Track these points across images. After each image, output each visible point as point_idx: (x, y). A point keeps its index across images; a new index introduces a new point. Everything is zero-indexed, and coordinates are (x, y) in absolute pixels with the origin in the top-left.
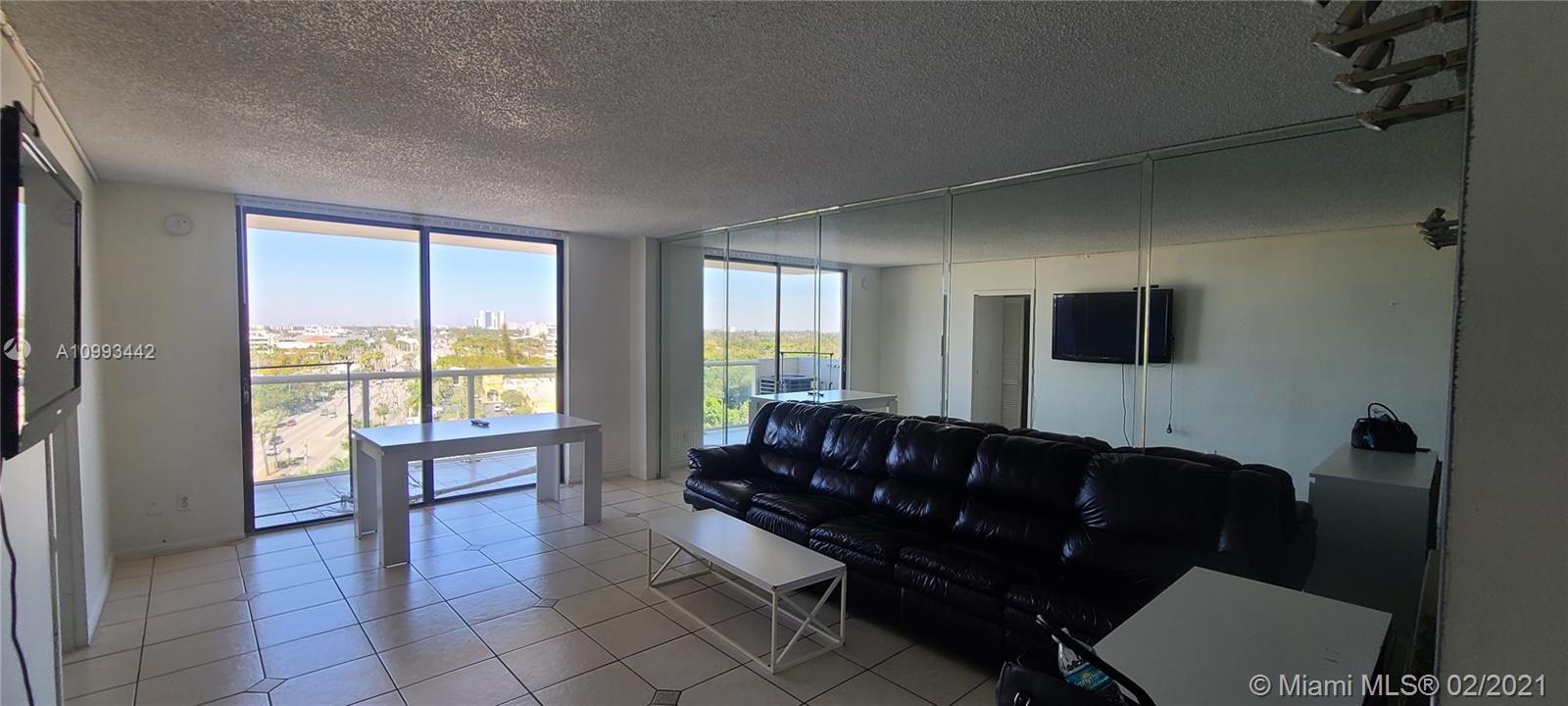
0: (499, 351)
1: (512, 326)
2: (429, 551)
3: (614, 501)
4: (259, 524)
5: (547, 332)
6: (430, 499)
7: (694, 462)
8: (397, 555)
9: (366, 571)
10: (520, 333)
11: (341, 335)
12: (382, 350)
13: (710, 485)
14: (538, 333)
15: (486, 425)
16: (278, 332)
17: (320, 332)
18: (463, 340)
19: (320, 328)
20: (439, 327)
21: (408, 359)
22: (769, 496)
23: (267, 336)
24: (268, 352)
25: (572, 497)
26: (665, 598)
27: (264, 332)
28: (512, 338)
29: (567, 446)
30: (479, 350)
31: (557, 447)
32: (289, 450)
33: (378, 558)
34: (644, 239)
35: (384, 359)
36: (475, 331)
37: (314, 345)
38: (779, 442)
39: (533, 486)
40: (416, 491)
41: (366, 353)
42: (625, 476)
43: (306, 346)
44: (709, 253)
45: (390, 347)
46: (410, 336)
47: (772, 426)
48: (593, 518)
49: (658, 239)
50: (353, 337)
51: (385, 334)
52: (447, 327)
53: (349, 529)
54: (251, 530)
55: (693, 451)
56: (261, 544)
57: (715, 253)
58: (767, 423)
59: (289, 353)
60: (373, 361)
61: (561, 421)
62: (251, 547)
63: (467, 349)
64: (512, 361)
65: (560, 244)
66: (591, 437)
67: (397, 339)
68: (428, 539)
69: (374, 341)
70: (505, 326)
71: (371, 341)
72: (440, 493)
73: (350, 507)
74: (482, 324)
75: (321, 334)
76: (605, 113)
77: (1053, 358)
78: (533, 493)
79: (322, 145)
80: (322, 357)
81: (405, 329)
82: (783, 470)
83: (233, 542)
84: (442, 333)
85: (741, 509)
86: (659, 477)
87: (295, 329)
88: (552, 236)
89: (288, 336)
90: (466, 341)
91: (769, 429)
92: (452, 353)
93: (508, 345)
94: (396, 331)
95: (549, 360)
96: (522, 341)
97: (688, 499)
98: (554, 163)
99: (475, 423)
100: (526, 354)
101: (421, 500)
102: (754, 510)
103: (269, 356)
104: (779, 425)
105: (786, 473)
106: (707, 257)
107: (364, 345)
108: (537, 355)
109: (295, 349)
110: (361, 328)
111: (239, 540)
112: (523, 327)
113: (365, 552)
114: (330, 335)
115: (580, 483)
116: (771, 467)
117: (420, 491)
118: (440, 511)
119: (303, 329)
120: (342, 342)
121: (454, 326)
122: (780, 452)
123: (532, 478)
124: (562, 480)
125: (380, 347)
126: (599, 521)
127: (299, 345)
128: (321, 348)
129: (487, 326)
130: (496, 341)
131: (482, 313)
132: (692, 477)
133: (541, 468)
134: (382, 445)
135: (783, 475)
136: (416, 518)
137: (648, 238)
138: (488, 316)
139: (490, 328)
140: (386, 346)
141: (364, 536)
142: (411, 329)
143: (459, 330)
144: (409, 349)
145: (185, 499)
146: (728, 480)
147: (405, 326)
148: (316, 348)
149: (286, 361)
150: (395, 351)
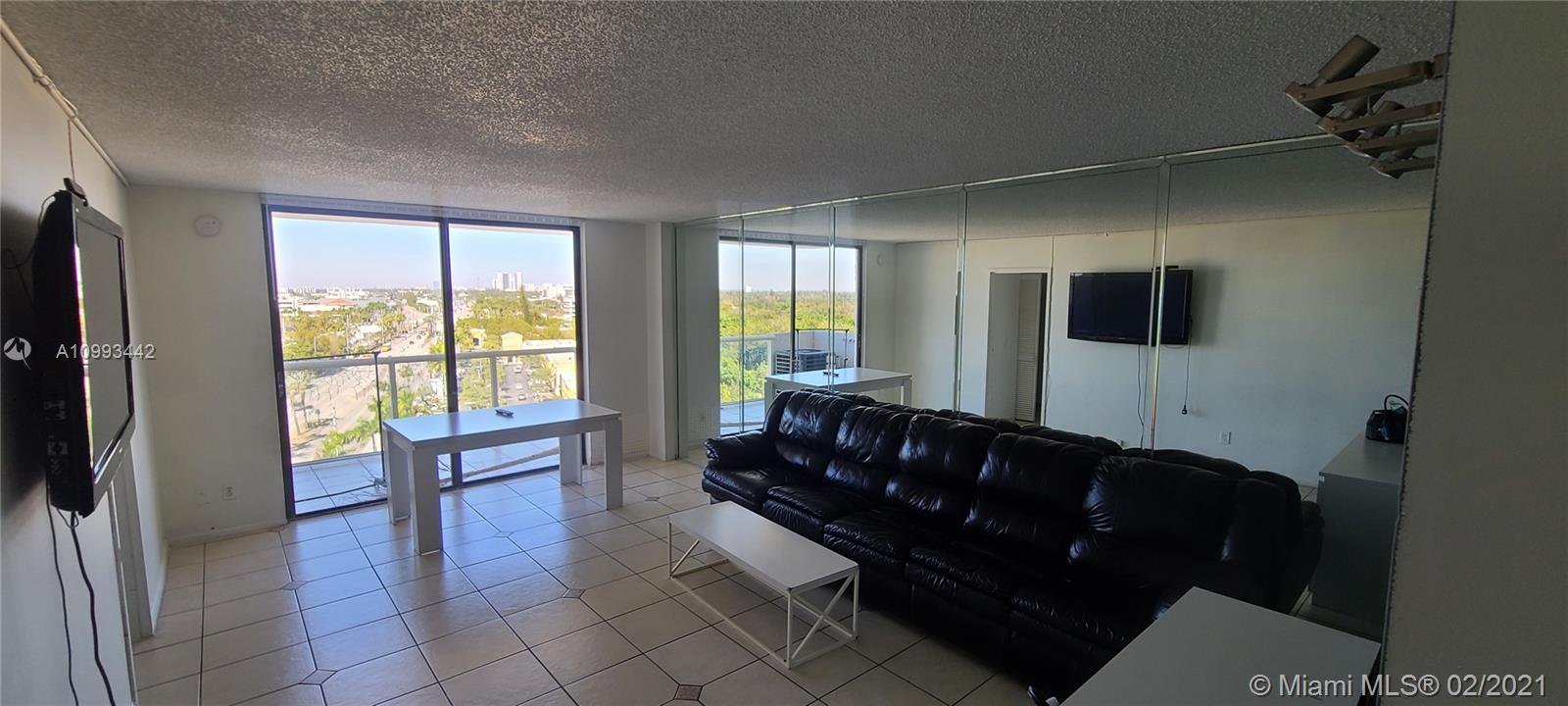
0: (518, 313)
1: (530, 288)
2: (461, 540)
3: (637, 483)
4: (300, 509)
5: (564, 294)
6: (458, 483)
7: (712, 452)
8: (431, 544)
9: (402, 559)
10: (537, 294)
11: (363, 298)
12: (404, 312)
13: (727, 475)
14: (554, 295)
15: (510, 415)
16: (301, 295)
17: (342, 295)
18: (482, 302)
19: (341, 291)
20: (458, 289)
21: (429, 321)
22: (785, 489)
23: (290, 299)
24: (293, 315)
25: (594, 479)
26: (685, 588)
27: (288, 296)
28: (529, 299)
29: (588, 435)
30: (498, 311)
31: (579, 437)
32: (318, 412)
33: (412, 545)
34: (660, 224)
35: (406, 322)
36: (493, 292)
37: (337, 308)
38: (794, 432)
39: (556, 467)
40: (445, 474)
41: (388, 315)
42: (644, 457)
43: (329, 308)
44: (723, 234)
45: (411, 309)
46: (430, 298)
47: (787, 415)
48: (615, 503)
49: (674, 224)
50: (374, 300)
51: (405, 297)
52: (466, 289)
53: (383, 515)
54: (291, 515)
55: (711, 441)
56: (303, 529)
57: (730, 234)
58: (782, 412)
59: (313, 316)
60: (395, 324)
61: (582, 408)
62: (293, 534)
63: (486, 310)
64: (530, 323)
65: (576, 230)
66: (610, 426)
67: (418, 302)
68: (459, 526)
69: (395, 304)
70: (522, 288)
71: (392, 303)
72: (468, 475)
73: (384, 492)
74: (500, 286)
75: (343, 297)
76: (619, 132)
77: (1069, 337)
78: (557, 475)
79: (344, 158)
80: (345, 320)
81: (425, 292)
82: (798, 460)
83: (275, 529)
84: (461, 295)
85: (757, 502)
86: (677, 457)
87: (318, 291)
88: (568, 223)
89: (312, 299)
90: (485, 304)
91: (784, 419)
92: (472, 314)
93: (526, 307)
94: (416, 293)
95: (568, 322)
96: (539, 302)
97: (706, 488)
98: (570, 168)
99: (499, 413)
100: (544, 315)
101: (450, 484)
102: (770, 502)
103: (294, 319)
104: (794, 415)
105: (802, 463)
106: (722, 238)
107: (385, 307)
108: (555, 317)
109: (319, 312)
110: (381, 291)
111: (282, 526)
112: (541, 289)
113: (400, 539)
114: (352, 297)
115: (601, 464)
116: (787, 456)
117: (449, 475)
118: (469, 494)
119: (325, 291)
120: (364, 305)
121: (471, 288)
122: (798, 442)
123: (555, 460)
124: (584, 461)
125: (402, 310)
126: (621, 506)
127: (322, 308)
128: (344, 310)
129: (504, 288)
130: (514, 303)
131: (500, 275)
132: (711, 467)
133: (563, 450)
134: (413, 440)
135: (798, 465)
136: (446, 501)
137: (662, 223)
138: (505, 277)
139: (507, 290)
140: (406, 308)
141: (399, 521)
142: (430, 291)
143: (478, 291)
144: (430, 312)
145: (230, 489)
146: (745, 470)
147: (425, 288)
148: (339, 311)
149: (311, 324)
150: (417, 313)
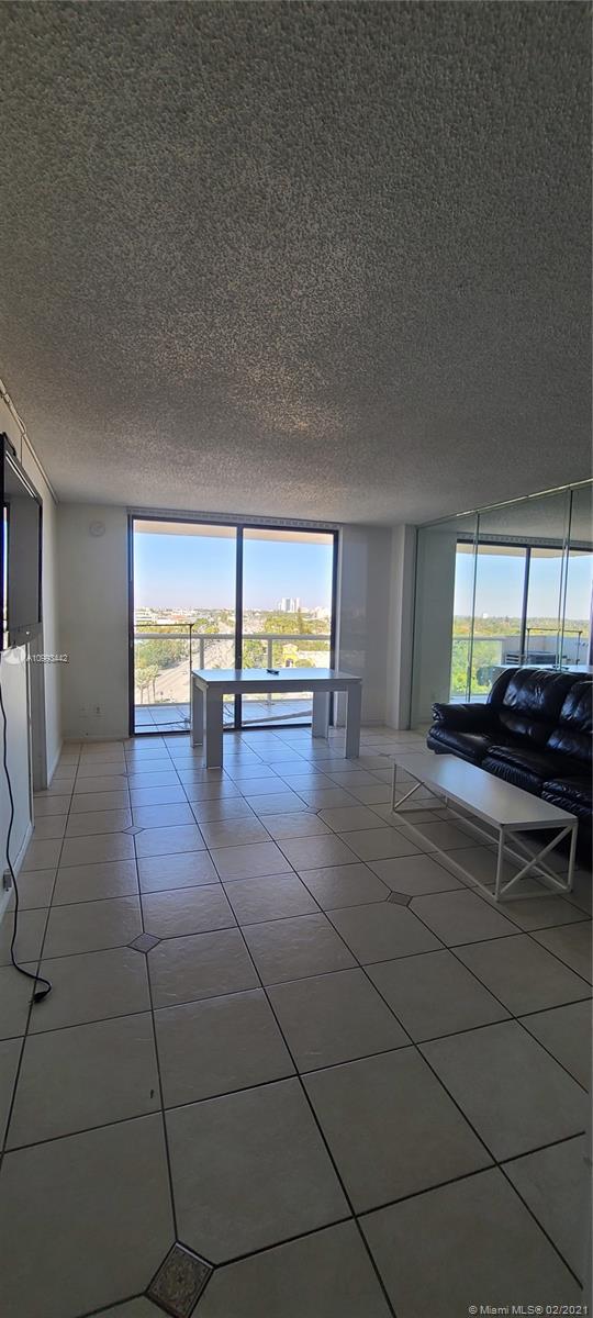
0: (296, 630)
1: (305, 610)
2: (237, 761)
3: (370, 743)
4: (137, 730)
6: (239, 727)
7: (438, 714)
8: (215, 762)
9: (196, 769)
10: (311, 616)
11: (194, 615)
12: (218, 626)
13: (450, 734)
14: (320, 617)
15: (277, 673)
16: (157, 612)
17: (181, 613)
18: (271, 620)
19: (181, 610)
22: (504, 748)
23: (151, 615)
25: (337, 735)
26: (405, 822)
28: (304, 619)
29: (336, 693)
30: (281, 628)
31: (328, 693)
33: (204, 761)
34: (404, 527)
36: (278, 613)
37: (177, 622)
38: (518, 704)
39: (309, 725)
40: (228, 719)
41: (208, 628)
42: (379, 725)
43: (173, 622)
44: (461, 538)
45: (224, 624)
47: (512, 689)
48: (353, 753)
49: (416, 526)
50: (200, 617)
51: (220, 615)
53: (187, 741)
54: (132, 734)
55: (437, 705)
56: (138, 743)
57: (467, 537)
58: (507, 686)
59: (163, 627)
61: (332, 674)
62: (133, 744)
63: (273, 627)
64: (304, 637)
65: (336, 534)
66: (352, 686)
67: (228, 619)
68: (236, 753)
70: (300, 610)
71: (212, 619)
72: (246, 723)
73: (189, 726)
74: (284, 609)
76: (367, 406)
78: (309, 730)
80: (182, 630)
82: (520, 729)
83: (122, 740)
85: (477, 758)
86: (409, 728)
87: (167, 610)
88: (331, 527)
89: (163, 615)
90: (273, 621)
91: (509, 692)
92: (263, 630)
93: (301, 625)
96: (311, 622)
97: (430, 746)
98: (330, 459)
99: (269, 671)
100: (314, 632)
101: (233, 727)
102: (490, 760)
104: (519, 688)
105: (524, 732)
106: (460, 541)
107: (207, 623)
109: (167, 625)
111: (126, 739)
112: (313, 611)
113: (196, 756)
114: (187, 615)
115: (344, 726)
116: (509, 725)
117: (233, 720)
118: (245, 735)
119: (171, 610)
120: (194, 620)
121: (264, 610)
122: (517, 713)
123: (309, 720)
124: (331, 723)
126: (358, 757)
127: (169, 622)
129: (287, 610)
130: (293, 621)
131: (284, 601)
132: (435, 727)
133: (316, 712)
134: (209, 681)
135: (521, 734)
136: (228, 739)
137: (407, 525)
138: (288, 601)
139: (289, 611)
140: (220, 623)
141: (196, 746)
143: (268, 612)
145: (98, 709)
146: (468, 732)
148: (178, 625)
150: (226, 627)
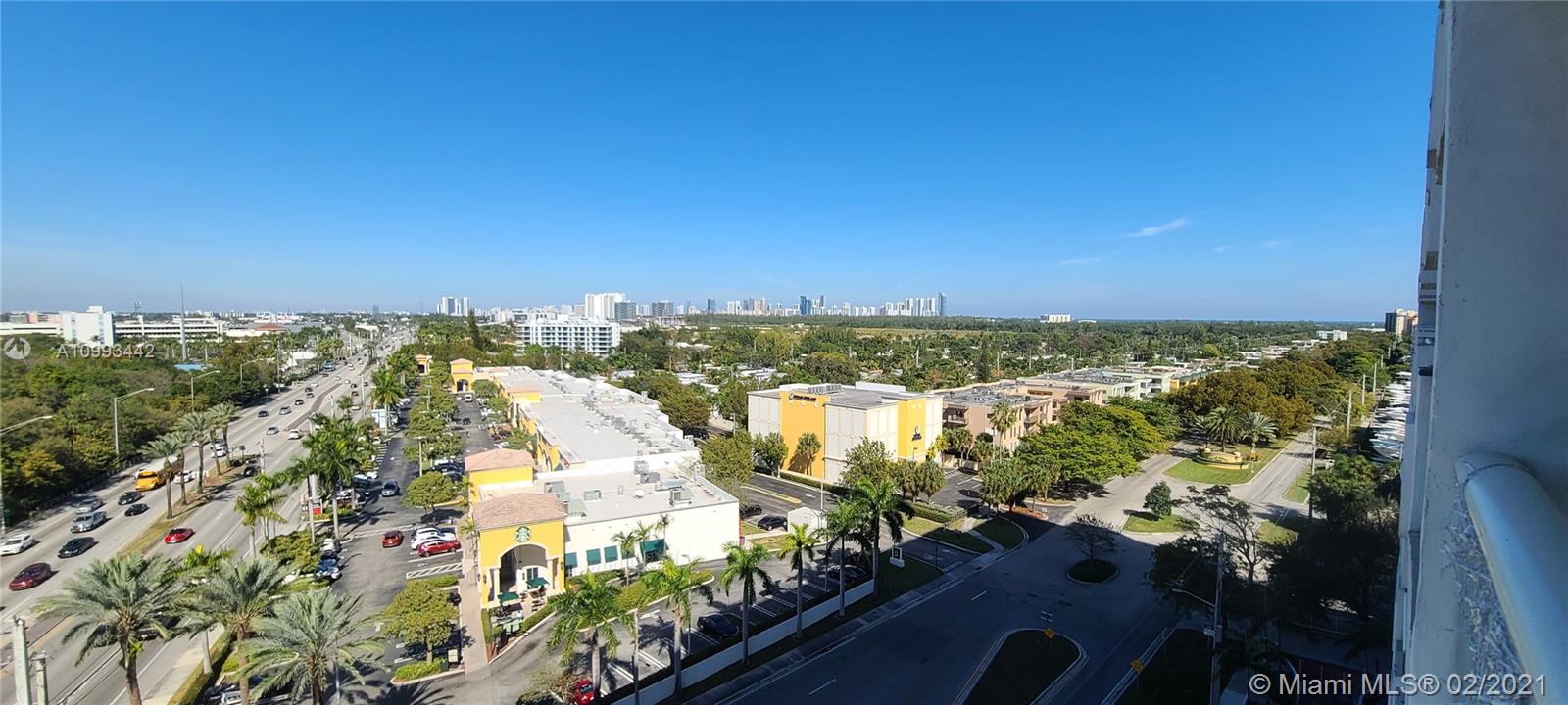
0: (466, 339)
1: (478, 313)
5: (513, 319)
10: (485, 319)
11: (296, 323)
12: (341, 338)
14: (504, 320)
16: (228, 320)
17: (273, 319)
18: (426, 327)
19: (273, 316)
20: (400, 314)
21: (370, 347)
23: (215, 324)
24: (217, 341)
27: (212, 320)
28: (479, 325)
30: (444, 337)
32: (243, 448)
35: (344, 348)
36: (438, 317)
37: (267, 333)
41: (324, 341)
43: (258, 333)
45: (350, 335)
46: (370, 323)
50: (309, 324)
51: (342, 321)
52: (408, 314)
59: (240, 341)
60: (331, 350)
63: (431, 336)
64: (481, 349)
67: (356, 327)
69: (331, 329)
70: (472, 313)
71: (328, 328)
74: (444, 311)
75: (274, 321)
80: (276, 346)
81: (364, 316)
84: (403, 320)
87: (246, 316)
89: (237, 323)
90: (430, 329)
92: (414, 340)
93: (475, 331)
94: (354, 317)
95: (520, 348)
96: (488, 328)
100: (494, 341)
103: (218, 345)
107: (320, 332)
108: (505, 342)
109: (247, 337)
110: (317, 315)
112: (488, 314)
114: (284, 322)
119: (254, 316)
120: (297, 330)
121: (414, 313)
125: (339, 335)
127: (250, 333)
128: (275, 335)
129: (450, 312)
130: (461, 328)
131: (444, 300)
138: (451, 303)
139: (453, 315)
140: (344, 333)
142: (369, 316)
143: (420, 316)
144: (369, 337)
147: (364, 313)
148: (270, 336)
149: (237, 349)
150: (355, 339)
